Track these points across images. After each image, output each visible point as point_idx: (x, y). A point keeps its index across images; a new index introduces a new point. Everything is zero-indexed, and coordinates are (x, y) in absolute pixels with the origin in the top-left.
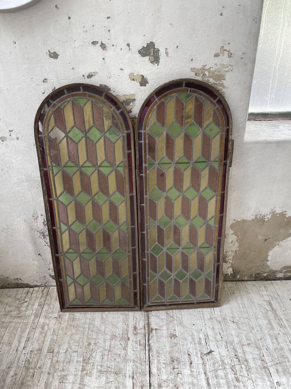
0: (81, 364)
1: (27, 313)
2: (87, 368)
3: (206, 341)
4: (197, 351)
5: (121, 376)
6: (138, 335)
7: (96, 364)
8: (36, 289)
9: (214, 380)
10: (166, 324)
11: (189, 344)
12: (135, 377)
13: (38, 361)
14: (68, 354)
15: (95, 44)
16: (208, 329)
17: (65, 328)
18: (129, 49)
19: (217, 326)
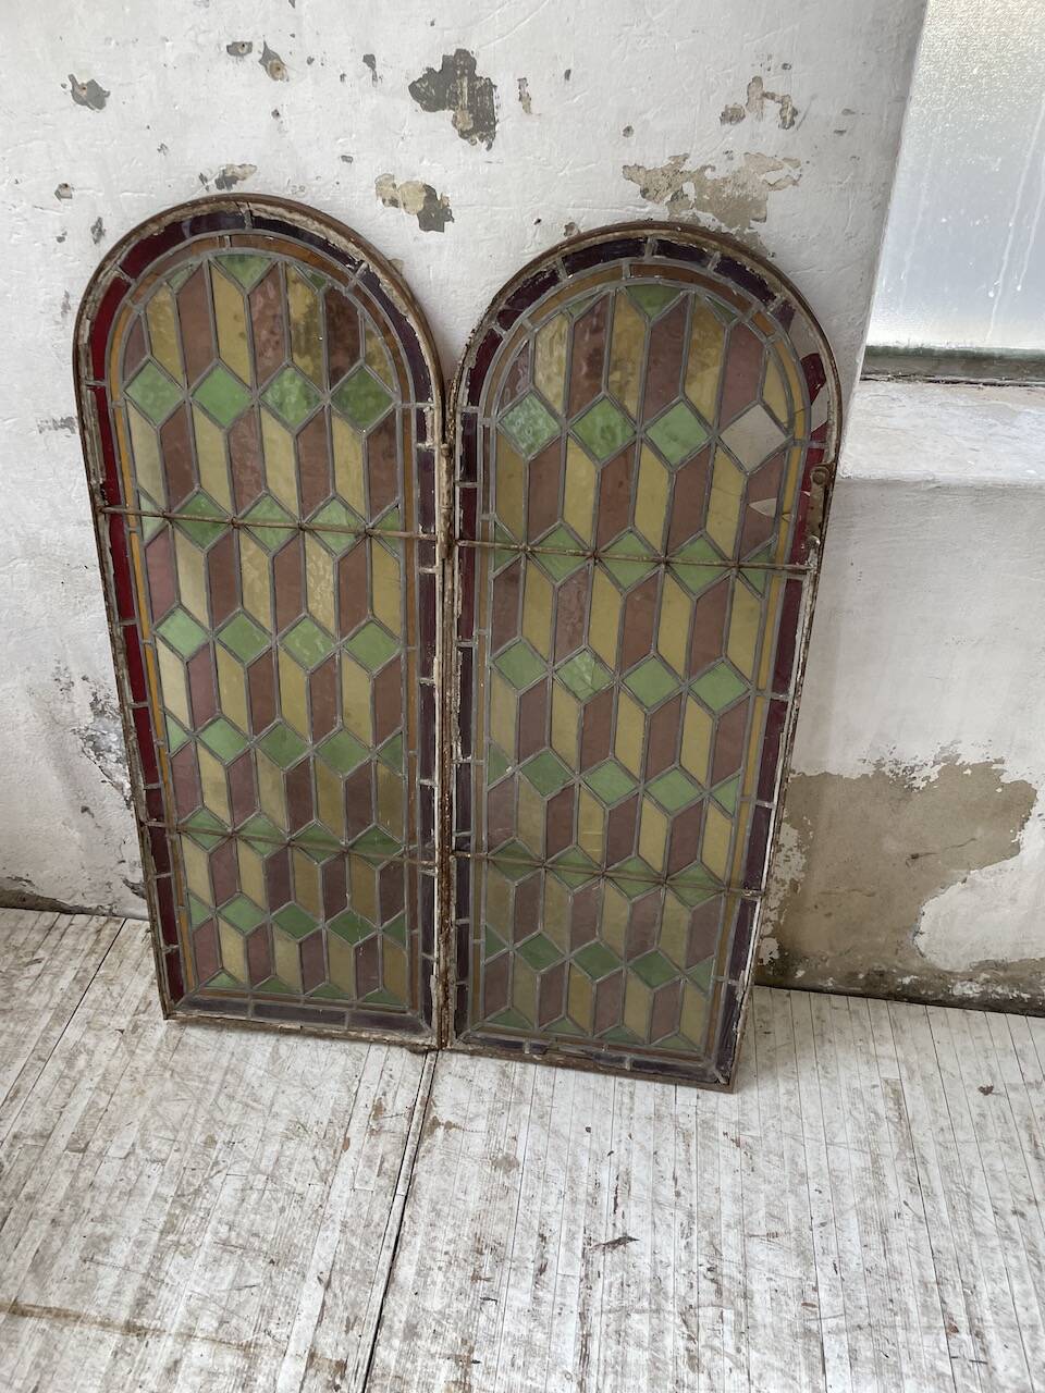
0: (167, 1207)
1: (32, 1000)
2: (182, 1225)
3: (616, 1199)
4: (573, 1228)
5: (290, 1273)
6: (383, 1136)
7: (218, 1214)
8: (80, 919)
9: (608, 1347)
10: (491, 1112)
11: (553, 1199)
12: (335, 1284)
13: (28, 1175)
14: (132, 1164)
15: (242, 55)
16: (636, 1154)
17: (143, 1071)
18: (374, 78)
19: (671, 1151)
